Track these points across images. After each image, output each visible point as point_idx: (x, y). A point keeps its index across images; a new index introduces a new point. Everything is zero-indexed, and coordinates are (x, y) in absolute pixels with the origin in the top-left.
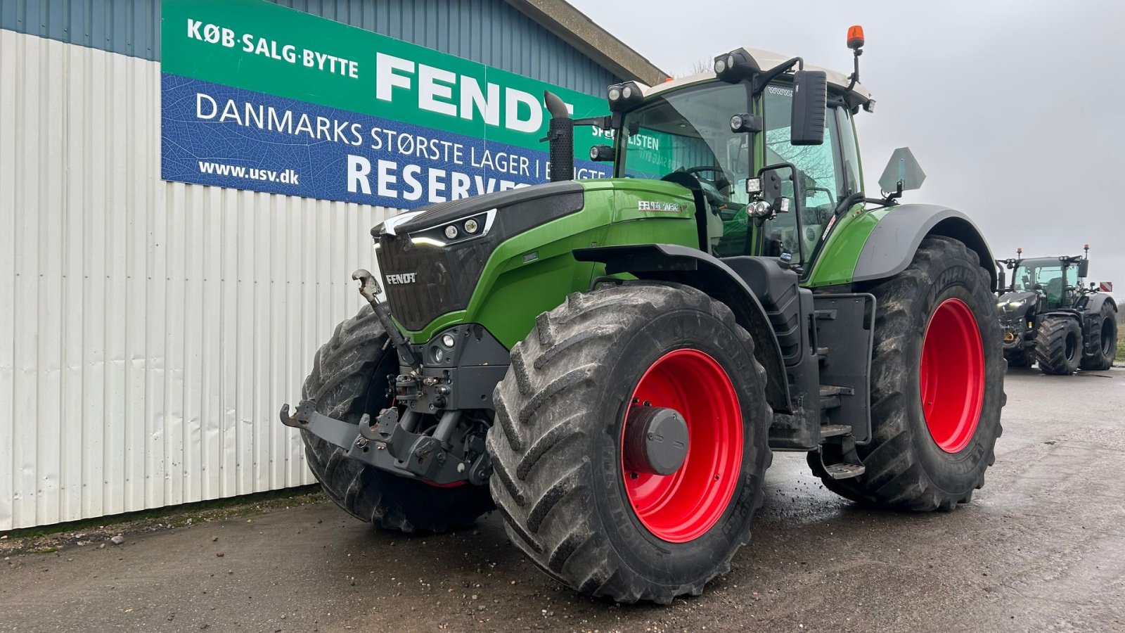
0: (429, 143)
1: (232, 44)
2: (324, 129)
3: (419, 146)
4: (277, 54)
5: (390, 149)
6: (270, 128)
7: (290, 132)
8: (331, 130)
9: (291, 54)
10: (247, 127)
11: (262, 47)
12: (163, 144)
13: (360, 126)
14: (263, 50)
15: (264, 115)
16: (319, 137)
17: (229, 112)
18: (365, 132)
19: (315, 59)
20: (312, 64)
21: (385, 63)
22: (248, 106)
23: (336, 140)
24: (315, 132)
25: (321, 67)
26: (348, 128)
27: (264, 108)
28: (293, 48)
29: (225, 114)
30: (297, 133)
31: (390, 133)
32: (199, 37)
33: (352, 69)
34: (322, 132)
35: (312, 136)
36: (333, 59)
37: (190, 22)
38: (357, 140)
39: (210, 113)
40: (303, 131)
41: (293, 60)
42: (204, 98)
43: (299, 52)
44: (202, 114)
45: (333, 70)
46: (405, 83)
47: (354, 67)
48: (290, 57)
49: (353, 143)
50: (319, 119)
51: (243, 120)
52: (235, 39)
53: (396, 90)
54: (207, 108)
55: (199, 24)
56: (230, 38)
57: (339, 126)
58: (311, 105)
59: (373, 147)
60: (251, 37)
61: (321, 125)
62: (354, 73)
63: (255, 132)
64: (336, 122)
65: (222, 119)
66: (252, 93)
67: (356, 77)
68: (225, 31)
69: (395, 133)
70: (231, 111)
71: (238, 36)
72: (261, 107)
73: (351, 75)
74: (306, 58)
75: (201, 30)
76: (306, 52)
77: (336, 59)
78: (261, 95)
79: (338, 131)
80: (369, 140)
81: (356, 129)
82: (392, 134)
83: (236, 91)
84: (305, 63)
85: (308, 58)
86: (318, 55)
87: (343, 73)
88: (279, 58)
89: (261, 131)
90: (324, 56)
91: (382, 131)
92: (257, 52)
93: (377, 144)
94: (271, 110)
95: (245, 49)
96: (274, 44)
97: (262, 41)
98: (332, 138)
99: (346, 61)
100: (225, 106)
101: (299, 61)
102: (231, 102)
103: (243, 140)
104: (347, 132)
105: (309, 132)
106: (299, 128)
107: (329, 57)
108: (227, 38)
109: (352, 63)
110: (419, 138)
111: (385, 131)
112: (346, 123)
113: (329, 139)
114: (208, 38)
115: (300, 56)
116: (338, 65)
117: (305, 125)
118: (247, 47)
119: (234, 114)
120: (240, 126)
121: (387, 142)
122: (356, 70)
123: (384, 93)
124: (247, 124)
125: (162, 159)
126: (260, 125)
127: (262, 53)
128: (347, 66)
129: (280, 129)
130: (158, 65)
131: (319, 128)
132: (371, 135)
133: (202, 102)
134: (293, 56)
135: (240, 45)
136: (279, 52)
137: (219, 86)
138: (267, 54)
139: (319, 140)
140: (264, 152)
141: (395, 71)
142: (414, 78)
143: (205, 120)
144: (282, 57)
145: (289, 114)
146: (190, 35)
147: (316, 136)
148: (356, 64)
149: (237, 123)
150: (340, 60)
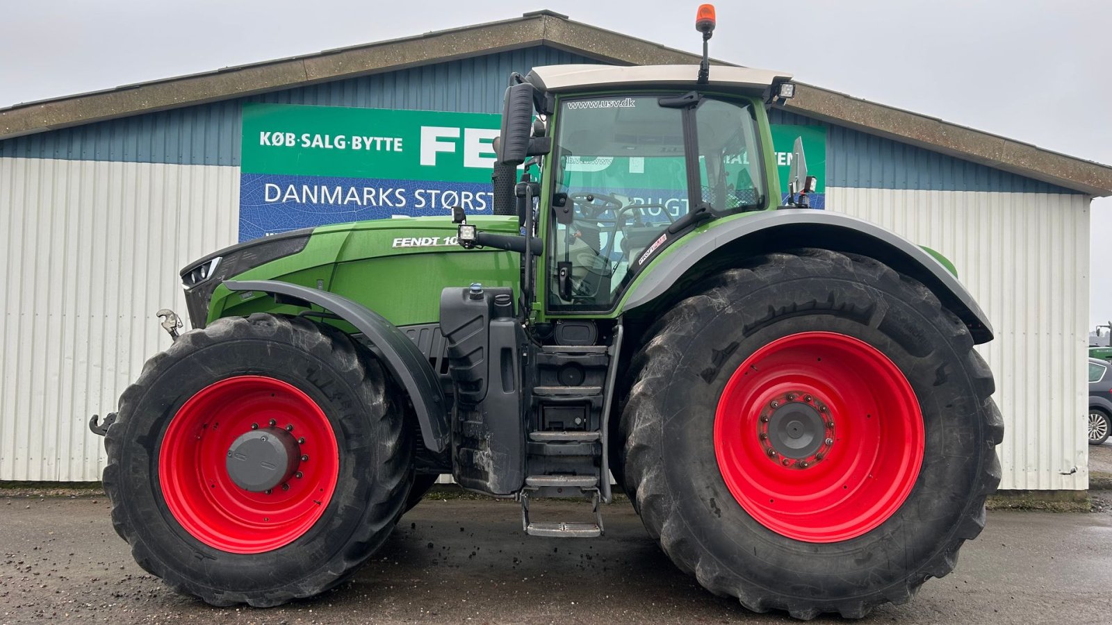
0: (474, 196)
1: (293, 143)
2: (370, 196)
3: (463, 200)
4: (330, 144)
5: (433, 206)
6: (323, 202)
7: (340, 202)
8: (377, 198)
9: (341, 142)
10: (304, 204)
11: (318, 141)
12: (240, 223)
13: (403, 190)
14: (317, 143)
15: (318, 192)
16: (365, 204)
17: (289, 195)
18: (409, 195)
19: (363, 142)
20: (360, 146)
21: (429, 135)
22: (305, 188)
23: (381, 204)
24: (362, 199)
25: (368, 148)
26: (393, 194)
27: (318, 188)
28: (343, 137)
29: (287, 196)
30: (345, 203)
31: (433, 192)
32: (268, 143)
33: (396, 144)
34: (369, 200)
35: (359, 203)
36: (379, 140)
37: (262, 133)
38: (401, 202)
39: (275, 197)
40: (351, 201)
41: (343, 147)
42: (271, 187)
43: (349, 139)
44: (269, 198)
45: (378, 148)
46: (450, 147)
47: (399, 142)
48: (340, 145)
49: (397, 205)
50: (366, 189)
51: (301, 199)
52: (295, 140)
53: (439, 155)
54: (273, 193)
55: (268, 134)
56: (291, 140)
57: (383, 193)
58: (358, 179)
59: (417, 206)
60: (308, 135)
61: (368, 194)
62: (399, 147)
63: (310, 207)
64: (381, 190)
65: (284, 200)
66: (309, 177)
67: (401, 150)
68: (288, 135)
69: (439, 192)
70: (291, 193)
71: (298, 136)
72: (316, 187)
73: (396, 149)
74: (354, 143)
75: (270, 139)
76: (354, 138)
77: (382, 139)
78: (316, 177)
79: (382, 197)
80: (412, 201)
81: (400, 193)
82: (435, 193)
83: (296, 178)
84: (354, 147)
85: (356, 143)
86: (365, 138)
87: (388, 149)
88: (331, 147)
89: (315, 205)
90: (371, 139)
91: (426, 191)
92: (313, 146)
93: (420, 203)
94: (324, 188)
95: (303, 145)
96: (327, 137)
97: (318, 136)
98: (378, 203)
99: (392, 139)
100: (286, 190)
101: (349, 146)
102: (292, 186)
103: (301, 214)
104: (391, 197)
105: (356, 201)
106: (348, 198)
107: (375, 138)
108: (290, 140)
109: (396, 140)
110: (463, 193)
111: (428, 191)
112: (391, 190)
113: (374, 204)
114: (275, 143)
115: (349, 143)
116: (384, 143)
117: (353, 196)
118: (305, 143)
119: (293, 195)
120: (298, 203)
121: (431, 201)
122: (401, 145)
123: (428, 158)
124: (304, 201)
125: (239, 234)
126: (315, 201)
127: (317, 146)
128: (392, 144)
129: (331, 202)
130: (239, 169)
131: (366, 196)
132: (414, 196)
133: (269, 190)
134: (343, 143)
135: (299, 143)
136: (331, 143)
137: (282, 177)
138: (321, 146)
139: (365, 206)
140: (318, 221)
141: (439, 139)
142: (460, 142)
143: (271, 202)
144: (334, 146)
145: (339, 189)
146: (262, 143)
147: (362, 203)
148: (401, 140)
149: (296, 202)
150: (385, 139)
